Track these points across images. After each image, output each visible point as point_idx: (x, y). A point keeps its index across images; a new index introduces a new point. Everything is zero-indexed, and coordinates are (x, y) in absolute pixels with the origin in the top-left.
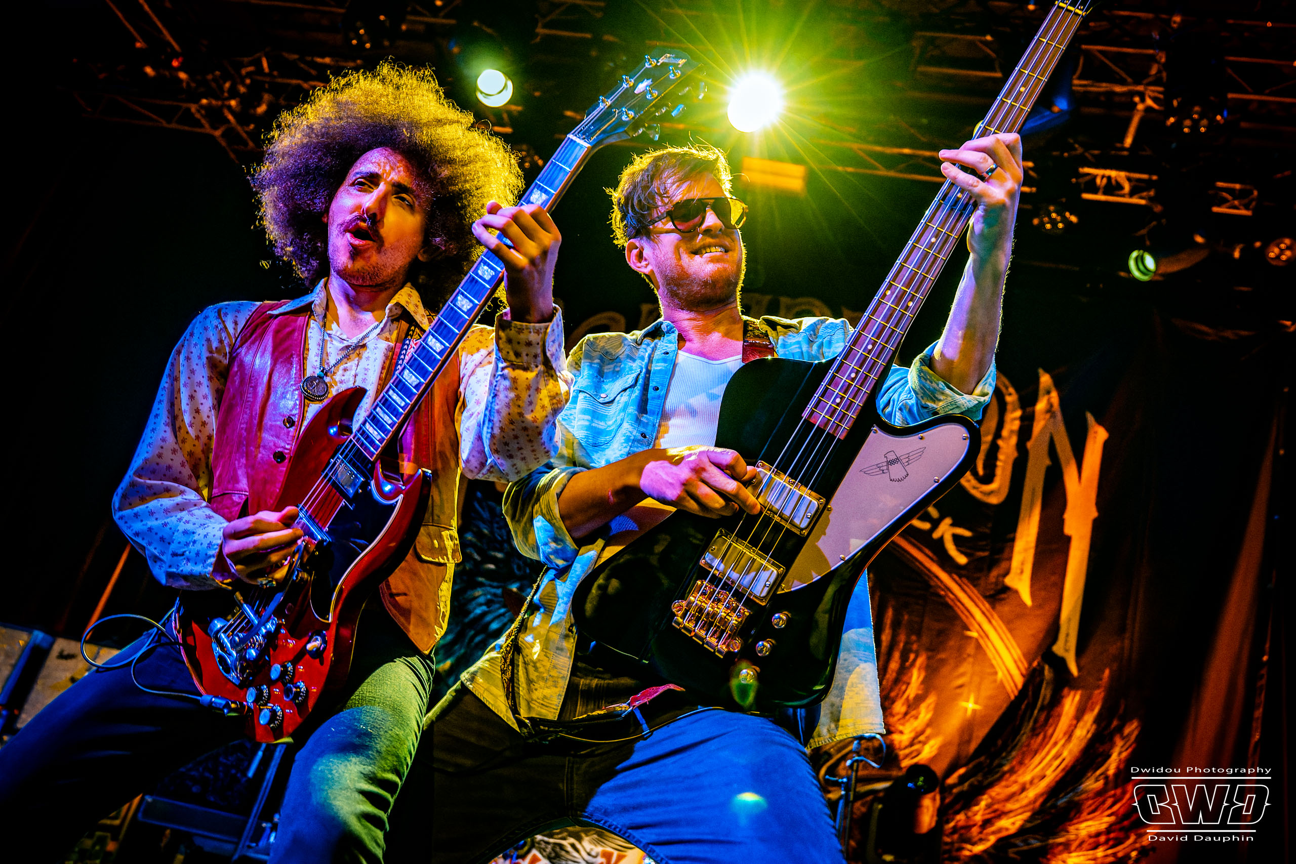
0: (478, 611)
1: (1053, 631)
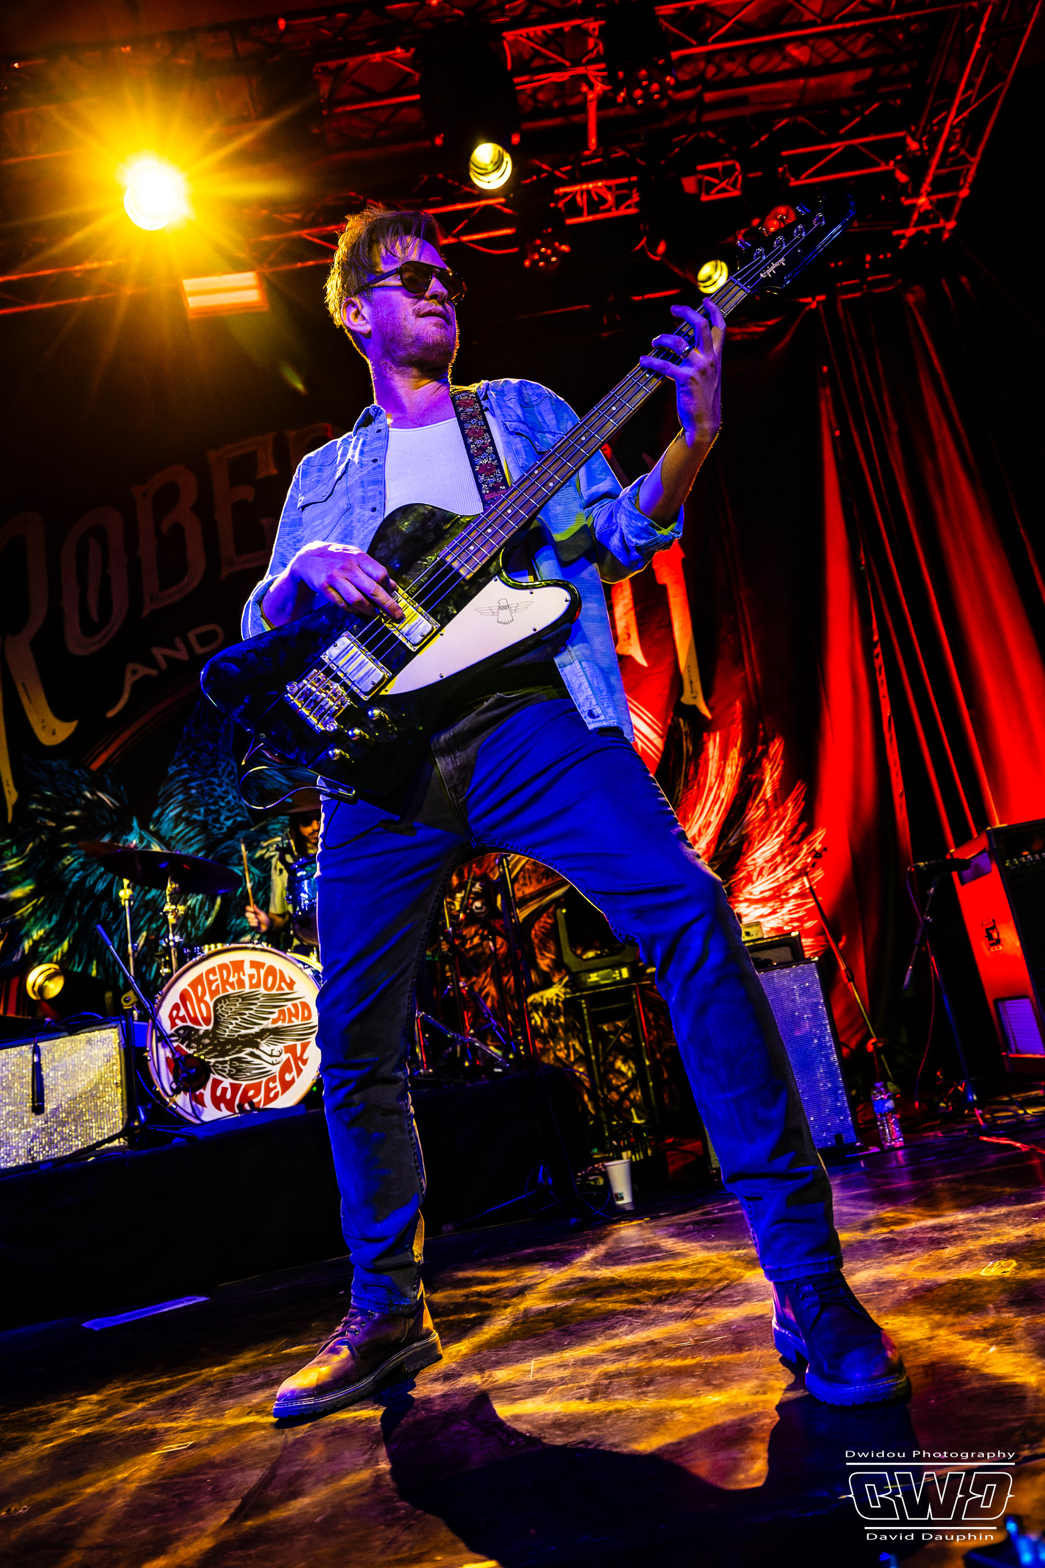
1: (677, 682)
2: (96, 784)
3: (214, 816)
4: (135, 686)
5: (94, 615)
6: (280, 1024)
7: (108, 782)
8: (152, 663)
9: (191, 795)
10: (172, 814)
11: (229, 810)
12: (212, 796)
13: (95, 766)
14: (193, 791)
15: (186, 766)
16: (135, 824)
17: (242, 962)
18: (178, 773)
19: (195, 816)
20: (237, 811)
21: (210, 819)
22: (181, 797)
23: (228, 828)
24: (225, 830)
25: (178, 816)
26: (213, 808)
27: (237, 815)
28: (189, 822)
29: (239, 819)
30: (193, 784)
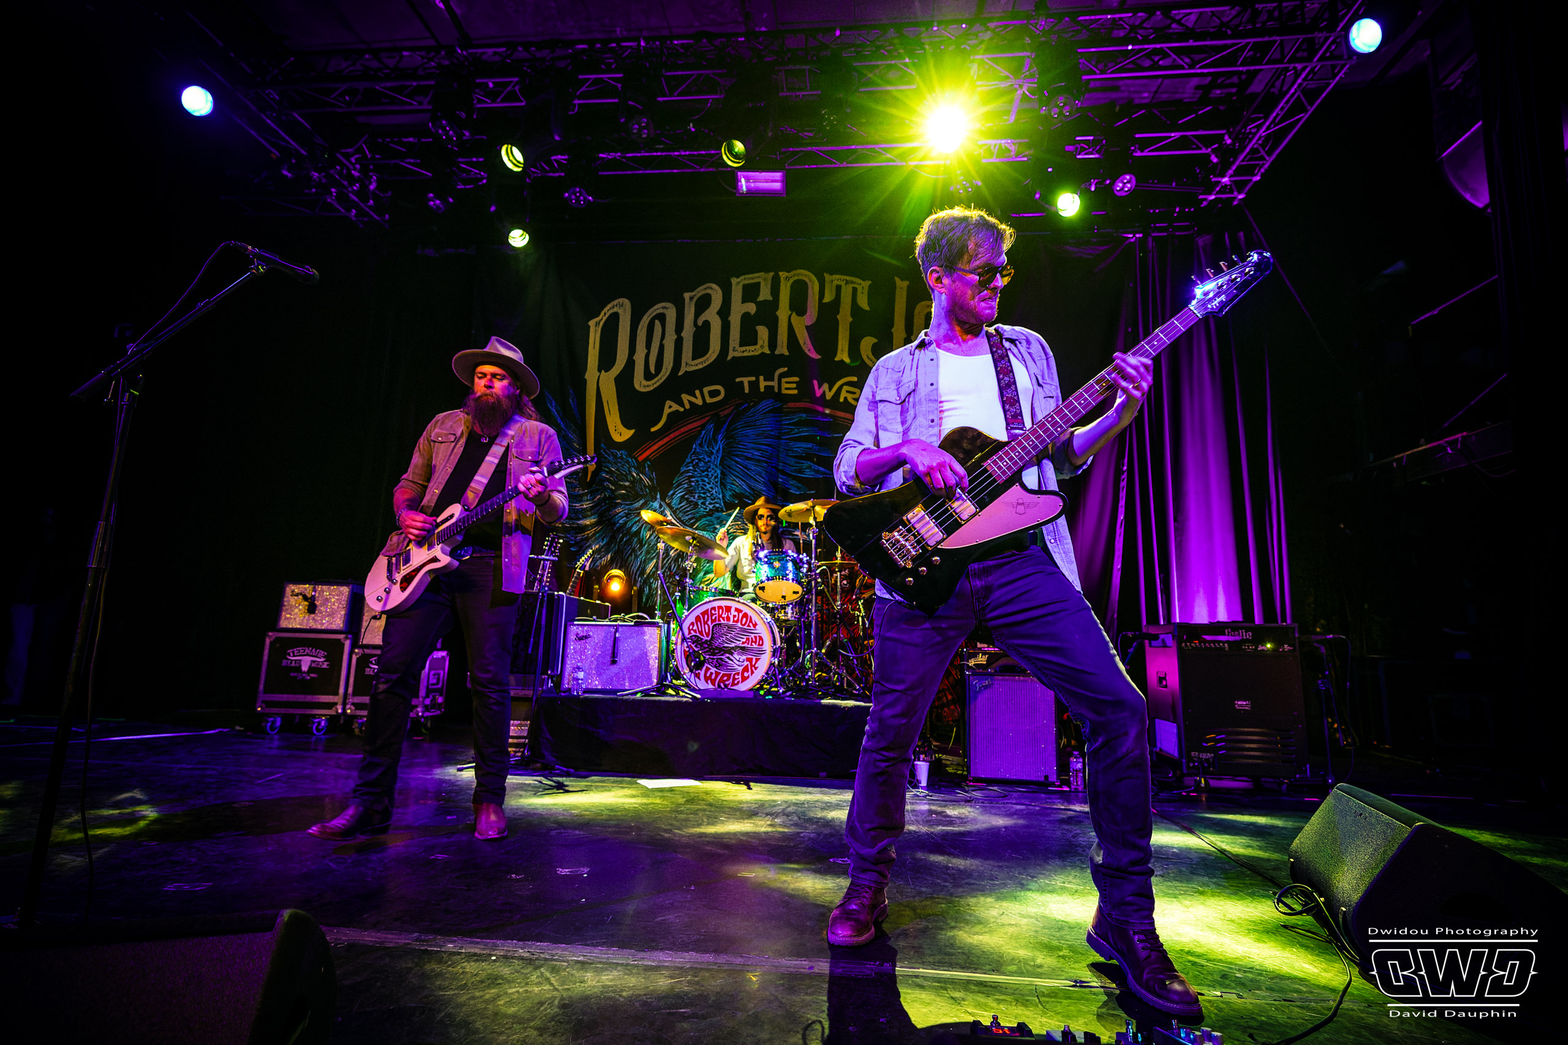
0: (621, 522)
2: (640, 468)
3: (702, 501)
4: (669, 415)
5: (652, 370)
6: (746, 645)
7: (647, 469)
8: (681, 404)
9: (691, 486)
10: (679, 495)
11: (711, 499)
12: (703, 489)
13: (640, 459)
14: (693, 484)
15: (691, 468)
16: (658, 496)
17: (730, 607)
18: (688, 471)
19: (692, 499)
20: (716, 501)
21: (700, 502)
22: (686, 486)
23: (710, 510)
24: (707, 510)
25: (682, 497)
26: (702, 495)
27: (716, 503)
28: (689, 502)
29: (717, 505)
30: (694, 479)
